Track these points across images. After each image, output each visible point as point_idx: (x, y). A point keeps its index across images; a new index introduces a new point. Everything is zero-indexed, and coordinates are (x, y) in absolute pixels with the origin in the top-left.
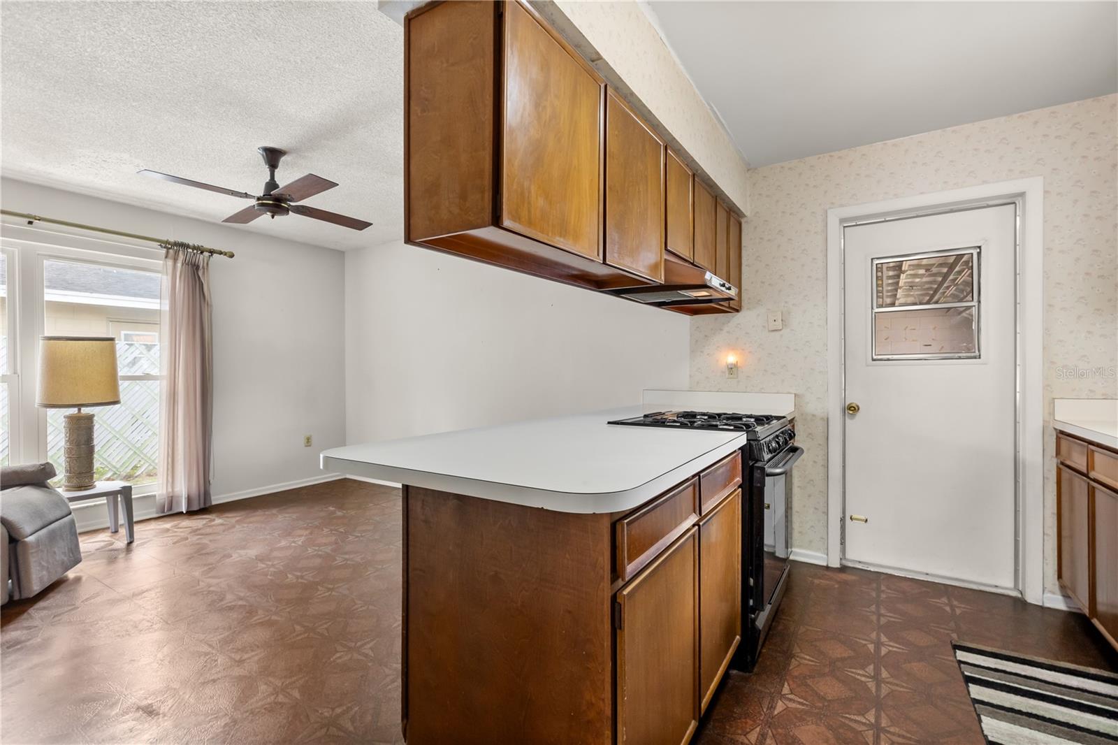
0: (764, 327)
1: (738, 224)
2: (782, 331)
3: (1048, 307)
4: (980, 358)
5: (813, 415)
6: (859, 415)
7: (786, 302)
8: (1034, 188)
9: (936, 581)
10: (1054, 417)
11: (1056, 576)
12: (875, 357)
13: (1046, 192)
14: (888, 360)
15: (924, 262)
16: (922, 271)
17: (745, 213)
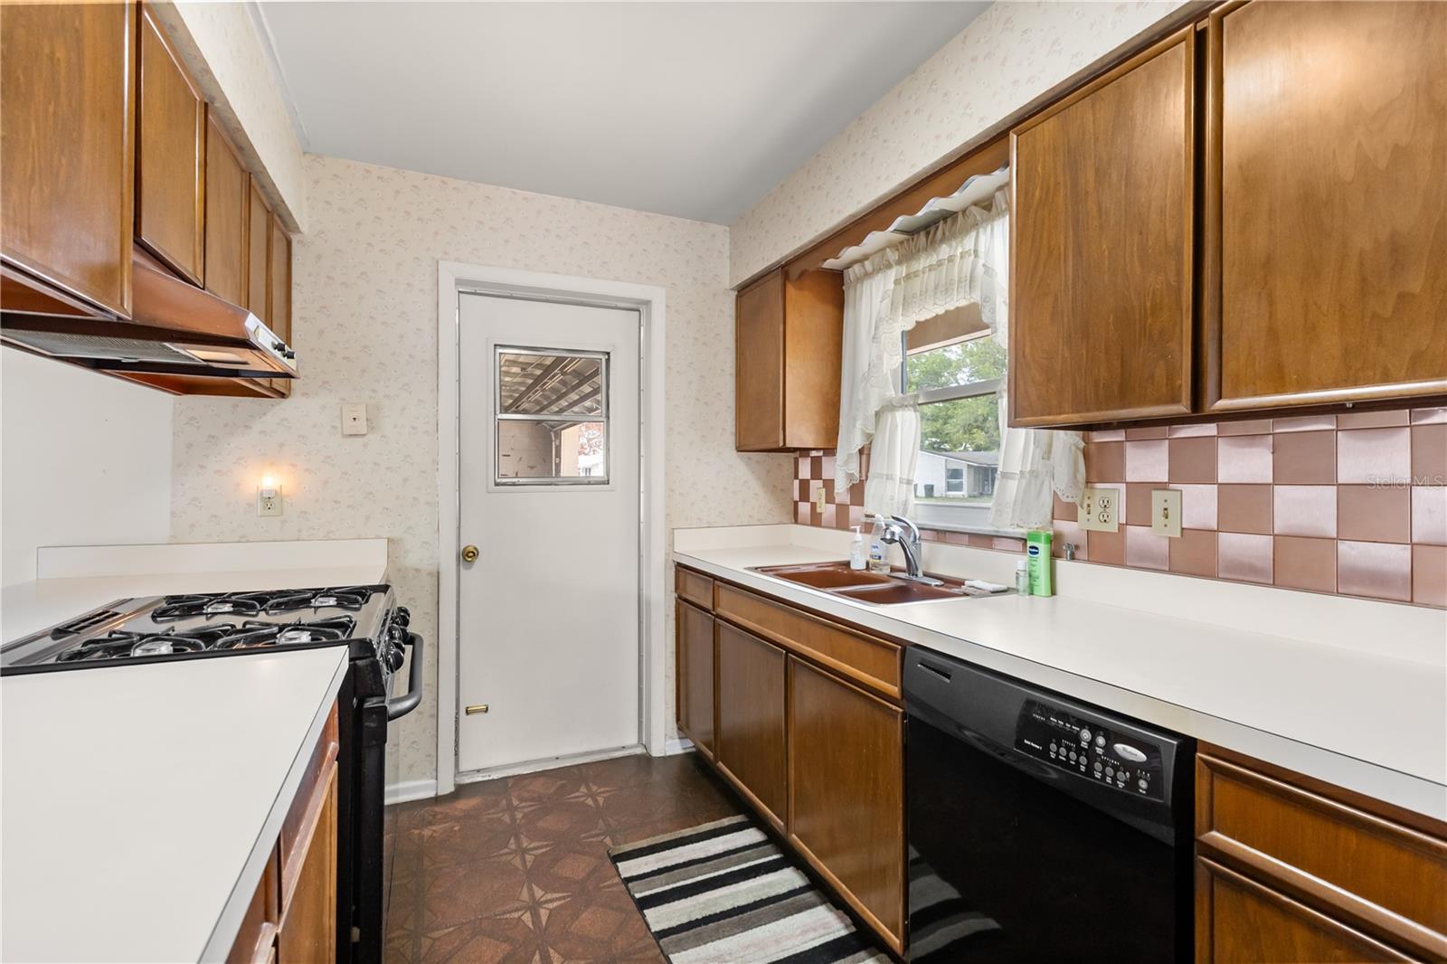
0: (334, 427)
1: (285, 243)
2: (367, 437)
3: (669, 430)
4: (608, 484)
5: (417, 570)
6: (478, 562)
7: (373, 391)
8: (658, 297)
9: (568, 765)
10: (673, 548)
11: (675, 719)
12: (498, 481)
13: (667, 306)
14: (514, 484)
15: (521, 359)
16: (515, 370)
17: (300, 227)
